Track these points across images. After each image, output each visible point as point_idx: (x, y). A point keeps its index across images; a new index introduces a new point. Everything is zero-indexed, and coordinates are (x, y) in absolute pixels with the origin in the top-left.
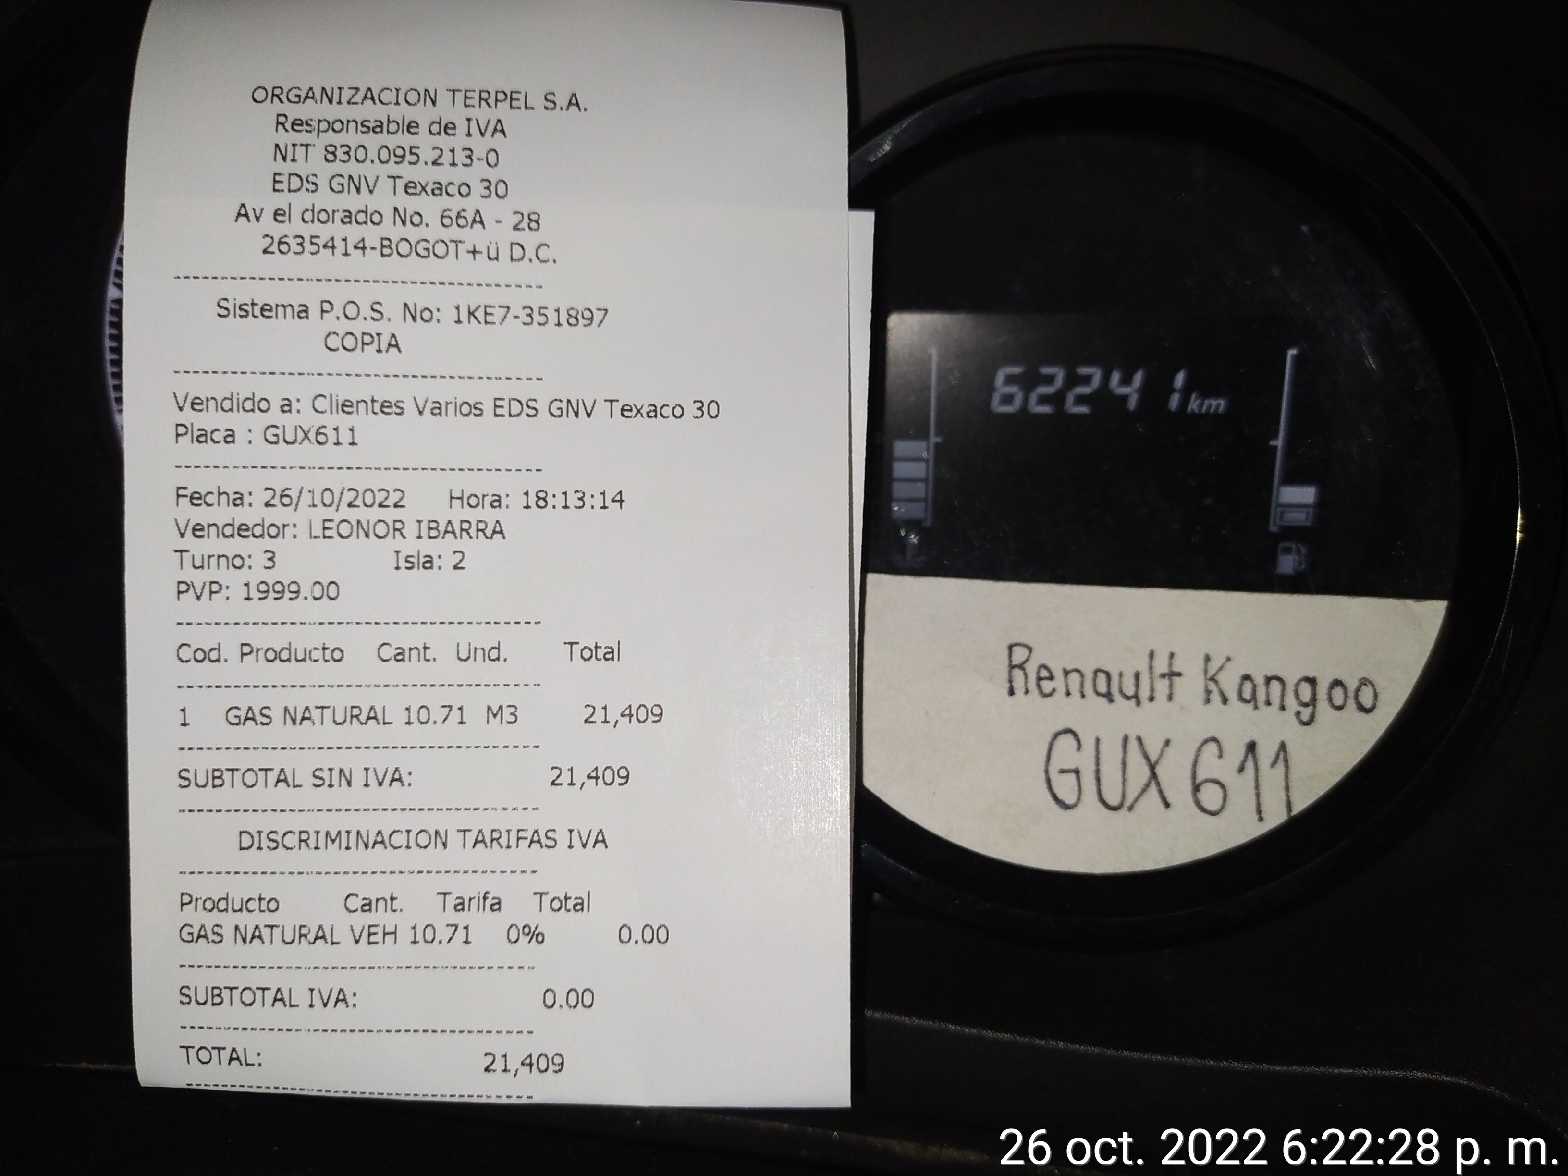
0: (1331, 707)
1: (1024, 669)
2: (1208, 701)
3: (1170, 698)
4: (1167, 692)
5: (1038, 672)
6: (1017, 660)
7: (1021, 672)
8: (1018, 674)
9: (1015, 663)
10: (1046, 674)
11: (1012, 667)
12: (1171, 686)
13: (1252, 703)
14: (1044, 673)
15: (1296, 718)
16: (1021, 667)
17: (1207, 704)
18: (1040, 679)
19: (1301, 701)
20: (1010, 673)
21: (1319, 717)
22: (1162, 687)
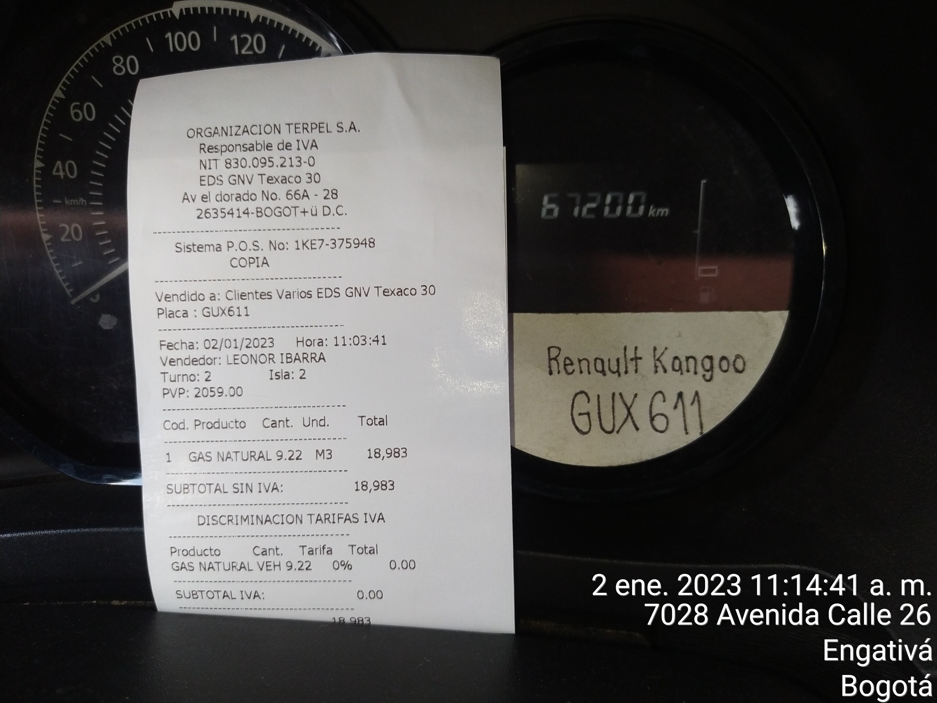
0: (721, 371)
1: (557, 360)
2: (656, 372)
3: (636, 371)
4: (635, 368)
5: (565, 361)
6: (553, 356)
7: (555, 362)
8: (554, 363)
9: (551, 357)
10: (569, 362)
11: (550, 359)
12: (636, 365)
13: (680, 372)
14: (568, 362)
15: (703, 378)
16: (555, 359)
17: (655, 373)
18: (565, 365)
19: (705, 369)
20: (549, 362)
21: (715, 377)
22: (631, 367)
